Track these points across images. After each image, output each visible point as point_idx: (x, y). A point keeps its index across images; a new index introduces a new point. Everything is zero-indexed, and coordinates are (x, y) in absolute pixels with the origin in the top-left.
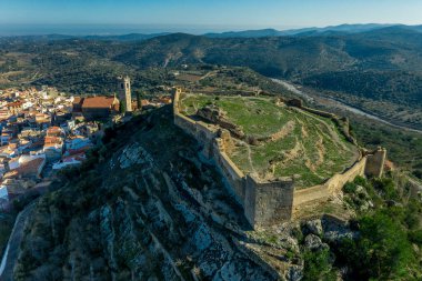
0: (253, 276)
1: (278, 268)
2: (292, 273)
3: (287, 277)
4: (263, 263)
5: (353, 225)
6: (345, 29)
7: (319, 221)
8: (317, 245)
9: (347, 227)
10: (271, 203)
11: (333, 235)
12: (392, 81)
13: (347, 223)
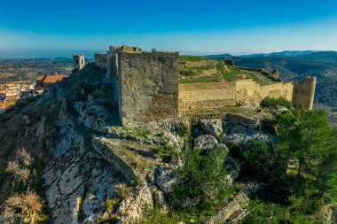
0: (97, 180)
1: (134, 164)
2: (157, 173)
3: (148, 179)
4: (117, 159)
5: (267, 127)
6: (286, 54)
7: (219, 122)
8: (211, 146)
9: (257, 129)
10: (145, 86)
11: (238, 138)
12: (327, 88)
13: (258, 123)
